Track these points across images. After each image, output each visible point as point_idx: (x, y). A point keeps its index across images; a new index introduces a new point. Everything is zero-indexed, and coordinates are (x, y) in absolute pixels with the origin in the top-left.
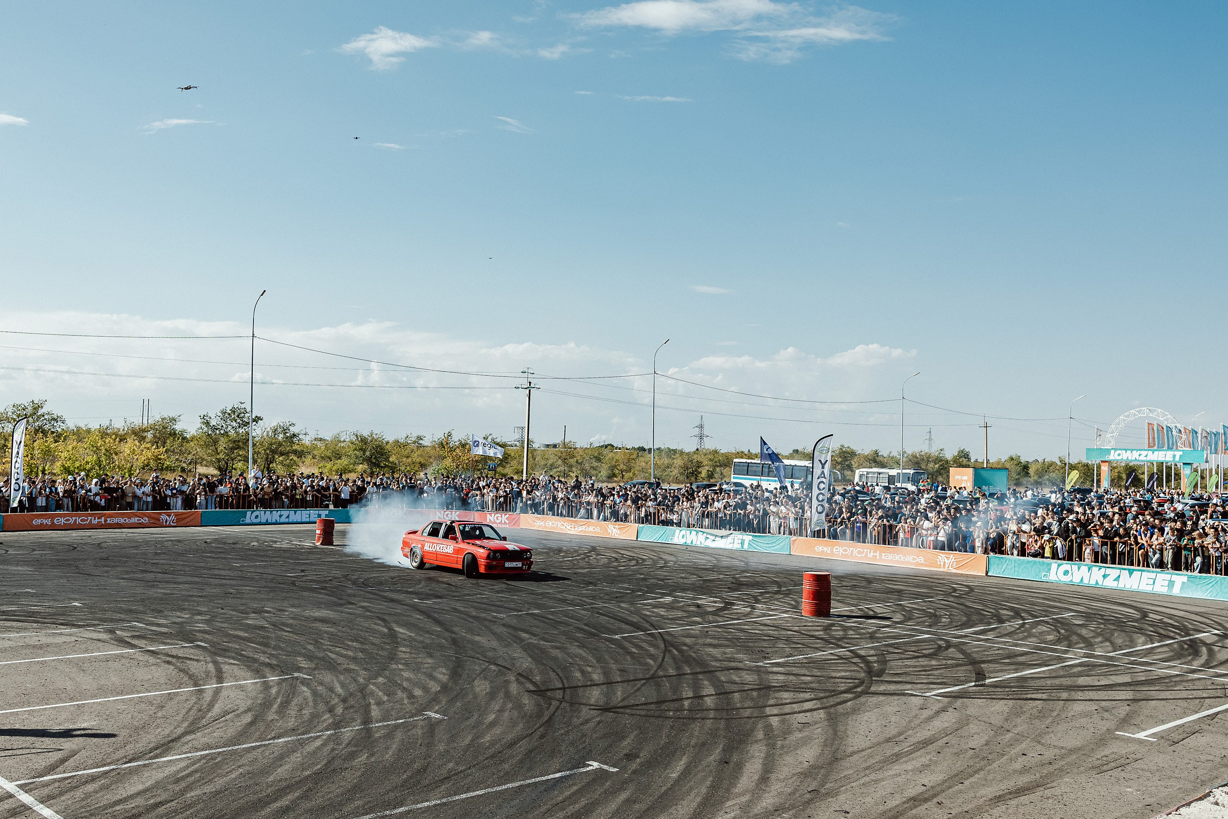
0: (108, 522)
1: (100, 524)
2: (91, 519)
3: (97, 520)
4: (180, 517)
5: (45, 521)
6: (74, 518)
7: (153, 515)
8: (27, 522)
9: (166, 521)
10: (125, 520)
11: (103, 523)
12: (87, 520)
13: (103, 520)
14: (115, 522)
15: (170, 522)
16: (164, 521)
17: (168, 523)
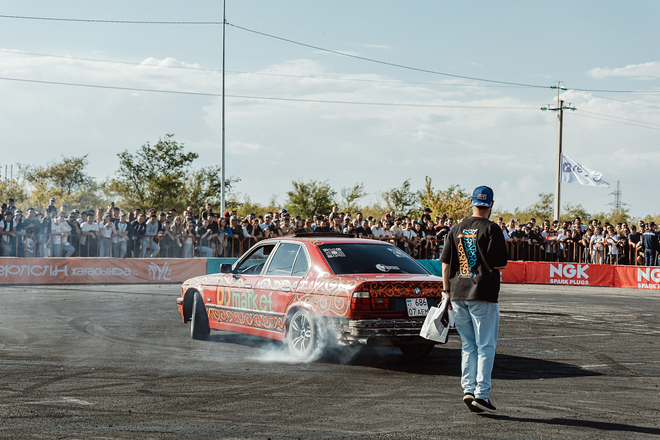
0: (74, 273)
1: (61, 277)
2: (49, 269)
4: (176, 268)
6: (24, 267)
7: (137, 265)
9: (157, 275)
10: (98, 272)
11: (66, 274)
12: (42, 270)
13: (65, 270)
14: (83, 274)
15: (162, 276)
16: (154, 274)
17: (159, 278)
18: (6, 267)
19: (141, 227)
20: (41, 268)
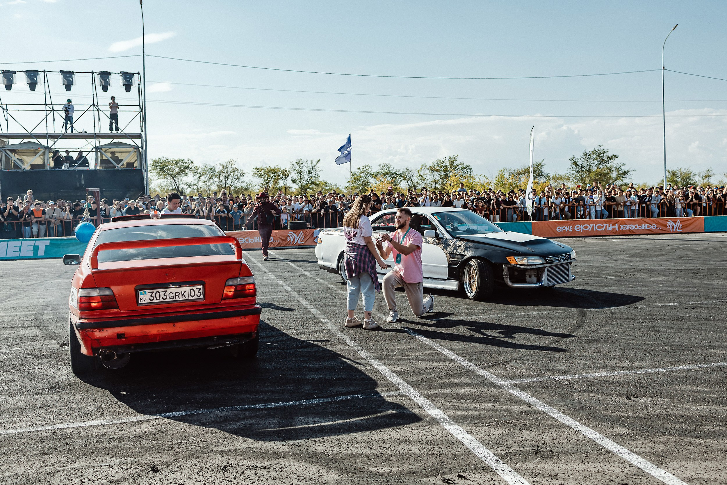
0: (622, 228)
1: (615, 231)
2: (606, 226)
3: (611, 227)
4: (685, 223)
5: (567, 229)
6: (592, 225)
7: (661, 221)
8: (551, 229)
9: (673, 228)
10: (636, 227)
11: (617, 229)
12: (603, 227)
13: (617, 226)
14: (627, 229)
15: (676, 229)
16: (671, 227)
17: (674, 230)
18: (582, 225)
19: (649, 198)
20: (602, 225)
